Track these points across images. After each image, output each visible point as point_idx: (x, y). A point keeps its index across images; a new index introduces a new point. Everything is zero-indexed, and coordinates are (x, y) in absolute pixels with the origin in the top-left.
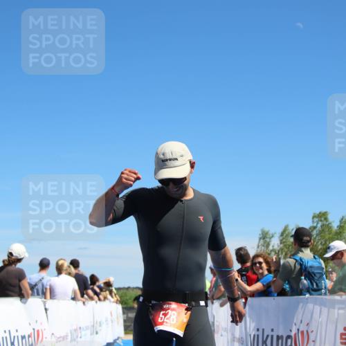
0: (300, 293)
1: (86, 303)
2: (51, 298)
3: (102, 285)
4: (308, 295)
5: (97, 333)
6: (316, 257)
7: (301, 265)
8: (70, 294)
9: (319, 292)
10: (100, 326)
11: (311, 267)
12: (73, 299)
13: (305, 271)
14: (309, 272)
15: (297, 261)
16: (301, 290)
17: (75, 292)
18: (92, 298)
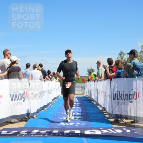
0: (134, 76)
1: (46, 81)
2: (31, 79)
3: (52, 74)
4: (137, 78)
5: (50, 94)
6: (140, 62)
7: (134, 65)
8: (39, 78)
9: (141, 76)
10: (51, 91)
11: (138, 66)
12: (40, 80)
13: (135, 67)
14: (137, 68)
15: (132, 63)
16: (134, 75)
17: (41, 77)
18: (48, 80)
